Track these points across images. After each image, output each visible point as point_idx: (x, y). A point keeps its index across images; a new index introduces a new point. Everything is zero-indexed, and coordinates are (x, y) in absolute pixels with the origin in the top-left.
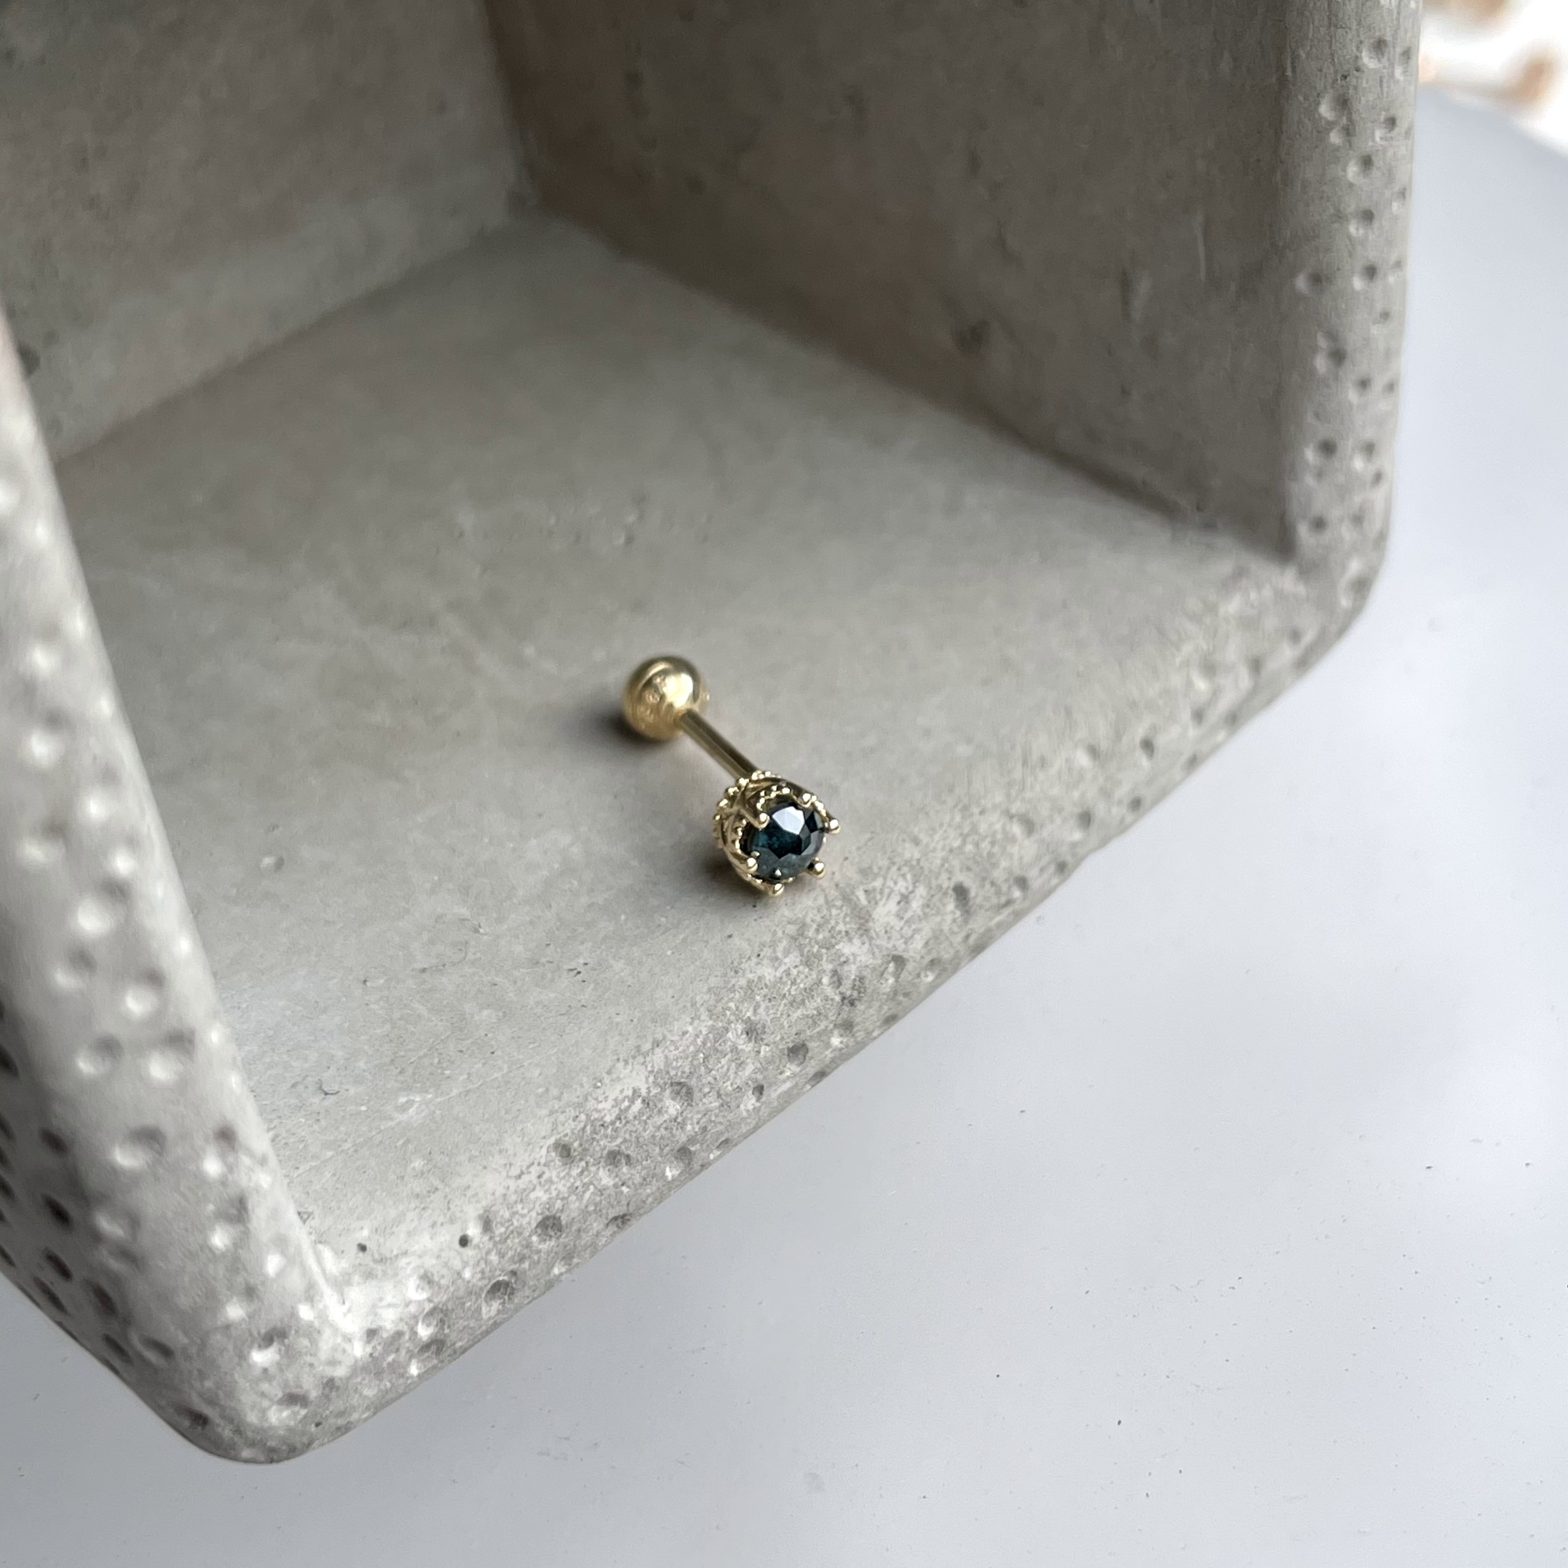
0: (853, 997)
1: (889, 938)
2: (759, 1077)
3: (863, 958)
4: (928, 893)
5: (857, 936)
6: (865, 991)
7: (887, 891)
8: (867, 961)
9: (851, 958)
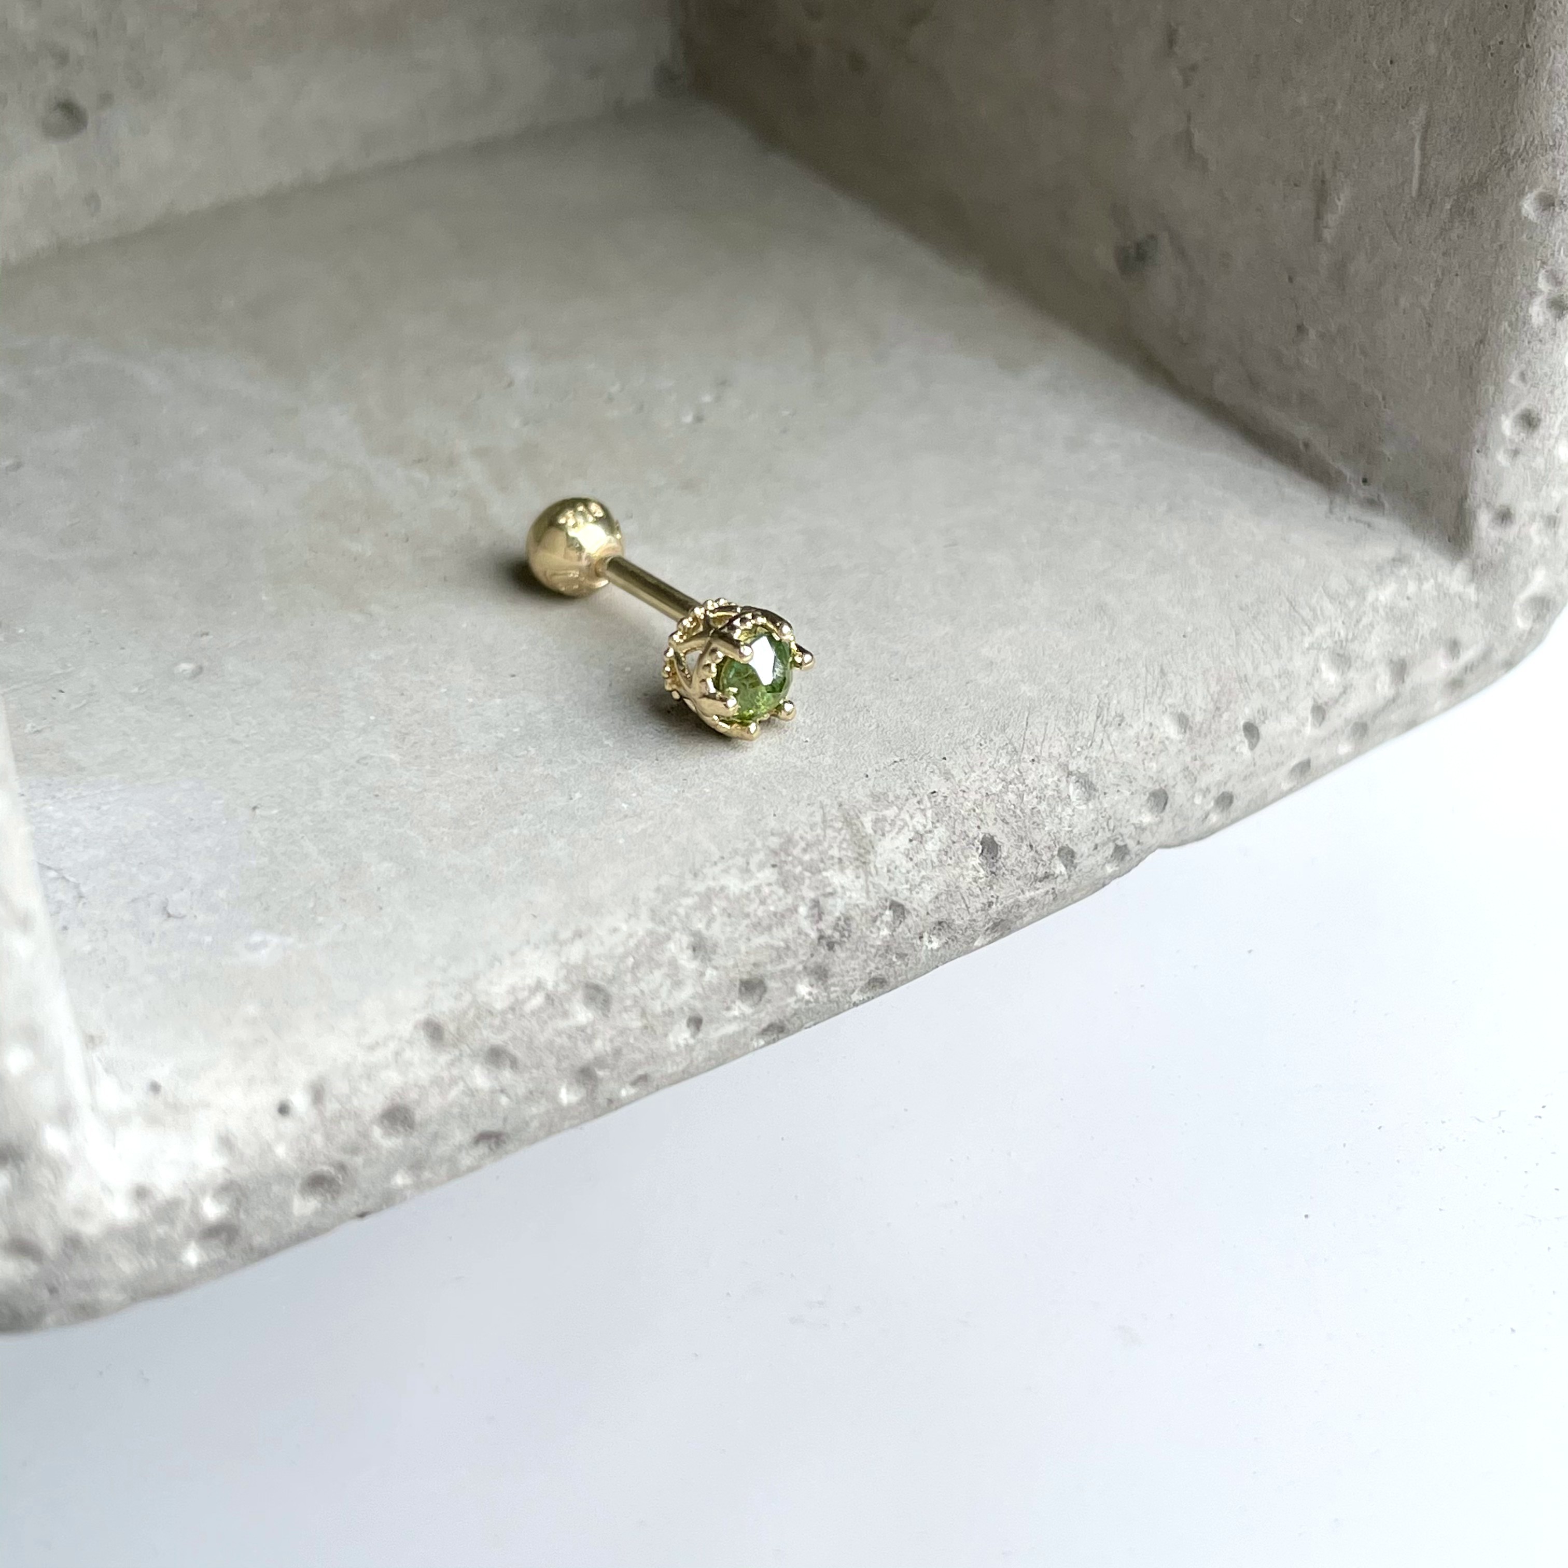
0: (833, 940)
1: (891, 879)
2: (698, 1005)
3: (854, 895)
4: (950, 837)
5: (851, 867)
6: (849, 936)
7: (899, 823)
8: (858, 899)
9: (839, 890)
